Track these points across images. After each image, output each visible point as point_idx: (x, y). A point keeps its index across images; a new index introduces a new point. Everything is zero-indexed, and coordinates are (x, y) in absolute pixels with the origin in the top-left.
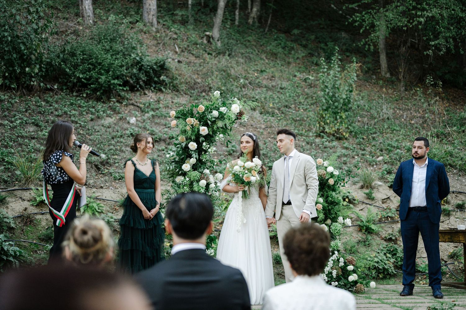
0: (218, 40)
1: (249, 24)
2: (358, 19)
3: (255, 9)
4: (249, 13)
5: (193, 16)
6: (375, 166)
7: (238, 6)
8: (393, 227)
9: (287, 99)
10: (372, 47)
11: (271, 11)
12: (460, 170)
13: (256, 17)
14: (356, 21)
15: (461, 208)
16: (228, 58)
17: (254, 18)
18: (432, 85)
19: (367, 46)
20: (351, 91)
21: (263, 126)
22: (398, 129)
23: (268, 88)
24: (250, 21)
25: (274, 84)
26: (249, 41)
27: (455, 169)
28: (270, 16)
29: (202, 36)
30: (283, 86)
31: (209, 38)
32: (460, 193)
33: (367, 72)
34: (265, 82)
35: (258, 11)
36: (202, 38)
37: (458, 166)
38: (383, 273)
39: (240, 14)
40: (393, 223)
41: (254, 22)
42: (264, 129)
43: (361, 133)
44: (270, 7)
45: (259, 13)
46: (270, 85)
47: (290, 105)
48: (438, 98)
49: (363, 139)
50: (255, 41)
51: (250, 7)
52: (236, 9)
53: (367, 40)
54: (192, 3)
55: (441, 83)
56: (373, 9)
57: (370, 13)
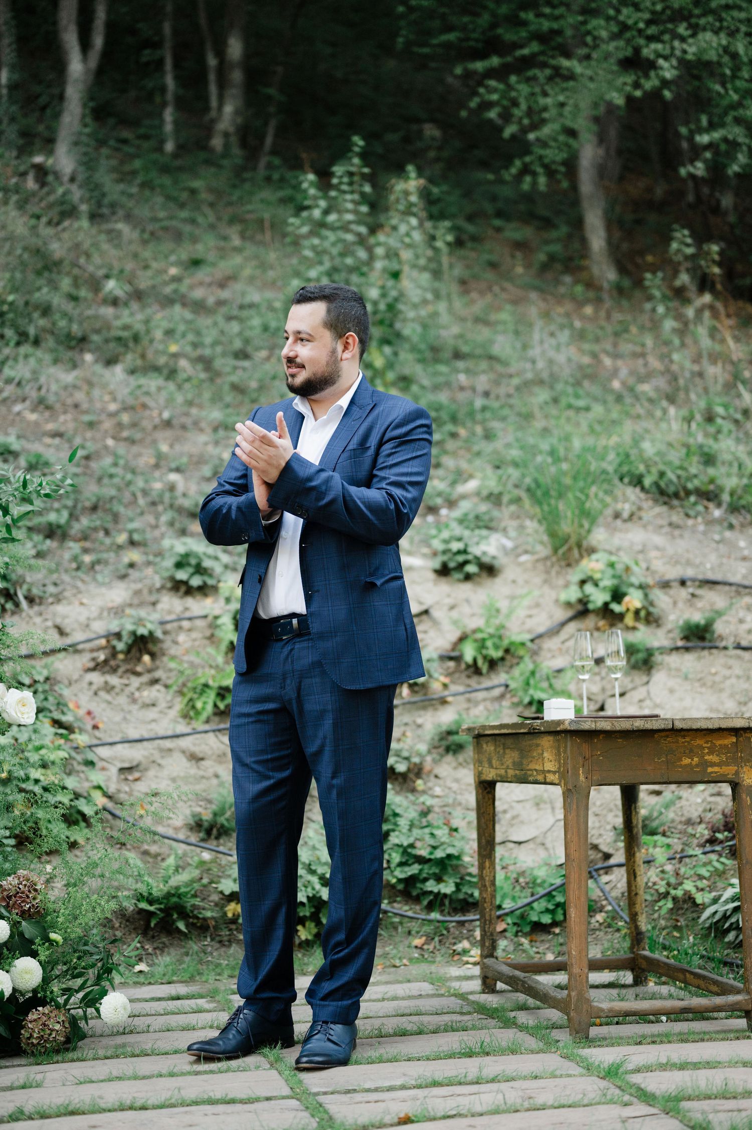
0: (72, 180)
1: (211, 150)
2: (495, 97)
3: (228, 109)
4: (213, 121)
5: (13, 119)
6: (444, 512)
7: (170, 96)
8: (419, 721)
9: (248, 333)
10: (542, 180)
11: (272, 109)
12: (734, 509)
13: (231, 130)
14: (489, 105)
15: (702, 639)
16: (85, 223)
17: (226, 135)
18: (687, 258)
19: (528, 179)
20: (396, 275)
21: (113, 407)
22: (581, 403)
23: (199, 307)
24: (217, 142)
25: (225, 294)
26: (193, 192)
27: (719, 505)
28: (273, 124)
29: (22, 168)
30: (248, 299)
31: (42, 172)
32: (711, 583)
33: (545, 268)
34: (198, 294)
35: (237, 112)
36: (23, 174)
37: (726, 497)
38: (315, 917)
39: (176, 123)
40: (424, 708)
41: (226, 146)
42: (112, 415)
43: (454, 419)
44: (269, 98)
45: (239, 120)
46: (211, 301)
47: (249, 349)
48: (707, 298)
49: (454, 435)
50: (211, 190)
51: (214, 103)
52: (164, 105)
53: (528, 159)
54: (9, 79)
55: (715, 248)
56: (544, 65)
57: (534, 78)
